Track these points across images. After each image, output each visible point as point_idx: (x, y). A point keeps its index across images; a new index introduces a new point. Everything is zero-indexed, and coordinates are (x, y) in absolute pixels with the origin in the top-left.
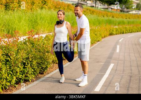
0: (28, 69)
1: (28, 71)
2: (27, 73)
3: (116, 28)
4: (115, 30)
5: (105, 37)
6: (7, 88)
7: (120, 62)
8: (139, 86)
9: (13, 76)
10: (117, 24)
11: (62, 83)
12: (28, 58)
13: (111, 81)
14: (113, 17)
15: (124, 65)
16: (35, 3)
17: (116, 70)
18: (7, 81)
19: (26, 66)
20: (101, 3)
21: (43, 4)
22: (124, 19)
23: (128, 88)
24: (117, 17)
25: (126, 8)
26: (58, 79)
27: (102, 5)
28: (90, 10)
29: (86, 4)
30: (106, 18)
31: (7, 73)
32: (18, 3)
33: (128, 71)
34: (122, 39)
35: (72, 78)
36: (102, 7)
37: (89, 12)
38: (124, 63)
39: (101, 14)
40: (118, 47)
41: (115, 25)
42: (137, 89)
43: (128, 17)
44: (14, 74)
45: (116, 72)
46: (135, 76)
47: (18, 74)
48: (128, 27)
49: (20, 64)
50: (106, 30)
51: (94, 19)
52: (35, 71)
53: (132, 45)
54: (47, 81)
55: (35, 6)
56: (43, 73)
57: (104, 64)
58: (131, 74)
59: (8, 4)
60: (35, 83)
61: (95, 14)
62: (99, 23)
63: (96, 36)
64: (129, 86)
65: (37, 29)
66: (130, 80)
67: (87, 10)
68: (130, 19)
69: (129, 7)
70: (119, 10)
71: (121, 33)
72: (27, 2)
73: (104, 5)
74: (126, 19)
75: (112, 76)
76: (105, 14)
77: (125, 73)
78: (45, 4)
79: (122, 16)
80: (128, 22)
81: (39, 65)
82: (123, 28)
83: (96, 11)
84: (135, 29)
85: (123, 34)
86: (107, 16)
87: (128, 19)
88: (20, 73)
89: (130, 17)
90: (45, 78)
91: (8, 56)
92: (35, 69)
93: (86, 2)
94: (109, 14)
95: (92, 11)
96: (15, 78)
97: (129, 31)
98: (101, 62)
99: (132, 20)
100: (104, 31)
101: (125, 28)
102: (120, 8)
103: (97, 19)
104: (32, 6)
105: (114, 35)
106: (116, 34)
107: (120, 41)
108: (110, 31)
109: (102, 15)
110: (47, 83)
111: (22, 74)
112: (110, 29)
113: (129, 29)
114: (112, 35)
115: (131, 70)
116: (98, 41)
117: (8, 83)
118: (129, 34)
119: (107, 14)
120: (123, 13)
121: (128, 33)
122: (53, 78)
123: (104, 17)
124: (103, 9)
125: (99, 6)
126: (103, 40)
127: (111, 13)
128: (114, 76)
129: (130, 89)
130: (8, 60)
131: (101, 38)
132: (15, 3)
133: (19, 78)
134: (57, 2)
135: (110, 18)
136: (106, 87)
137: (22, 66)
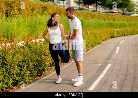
0: (24, 71)
1: (25, 73)
2: (24, 75)
3: (117, 31)
4: (116, 33)
5: (106, 39)
6: (4, 90)
7: (117, 62)
8: (133, 84)
9: (9, 78)
10: (118, 27)
11: (57, 83)
12: (24, 61)
13: (106, 80)
14: (114, 20)
15: (121, 65)
16: (35, 10)
17: (113, 70)
18: (4, 83)
19: (22, 69)
20: (103, 7)
21: (44, 10)
22: (126, 21)
23: (122, 86)
24: (118, 20)
25: (128, 11)
26: (55, 80)
27: (103, 9)
28: (91, 15)
29: (88, 8)
30: (107, 21)
31: (3, 75)
32: (19, 10)
33: (124, 70)
34: (123, 41)
35: (69, 79)
36: (104, 11)
37: (90, 16)
38: (122, 63)
39: (102, 17)
40: (118, 48)
41: (117, 28)
42: (131, 87)
43: (129, 19)
44: (11, 77)
45: (113, 72)
46: (131, 75)
47: (15, 76)
48: (129, 29)
49: (16, 66)
50: (107, 33)
51: (95, 23)
52: (32, 73)
53: (132, 46)
54: (43, 83)
55: (35, 13)
56: (41, 76)
57: (101, 65)
58: (127, 73)
59: (8, 12)
60: (32, 84)
61: (96, 18)
62: (100, 27)
63: (96, 39)
64: (123, 84)
65: (36, 34)
66: (125, 79)
67: (88, 14)
68: (131, 21)
69: (131, 10)
70: (121, 14)
71: (122, 35)
72: (28, 9)
73: (106, 9)
74: (127, 22)
75: (108, 76)
76: (106, 18)
77: (120, 72)
78: (45, 10)
79: (123, 18)
80: (130, 25)
81: (36, 67)
82: (125, 30)
83: (97, 15)
84: (136, 31)
85: (124, 37)
86: (108, 19)
87: (129, 22)
88: (16, 75)
89: (131, 20)
90: (42, 79)
91: (5, 59)
92: (32, 71)
93: (88, 7)
94: (110, 17)
95: (92, 16)
96: (11, 80)
97: (130, 33)
98: (99, 63)
99: (133, 22)
100: (105, 34)
101: (126, 30)
102: (122, 12)
103: (98, 22)
104: (32, 13)
105: (115, 37)
106: (118, 37)
107: (121, 43)
108: (111, 33)
109: (103, 19)
110: (44, 84)
111: (19, 77)
112: (111, 32)
113: (130, 31)
114: (113, 37)
115: (128, 69)
116: (99, 44)
117: (4, 85)
118: (131, 36)
119: (108, 18)
120: (124, 15)
121: (129, 35)
122: (50, 79)
123: (104, 20)
124: (104, 13)
125: (100, 10)
126: (104, 42)
127: (112, 16)
128: (110, 75)
129: (124, 87)
130: (5, 63)
131: (101, 40)
132: (15, 10)
133: (15, 80)
134: (58, 8)
135: (112, 21)
136: (100, 86)
137: (19, 68)
